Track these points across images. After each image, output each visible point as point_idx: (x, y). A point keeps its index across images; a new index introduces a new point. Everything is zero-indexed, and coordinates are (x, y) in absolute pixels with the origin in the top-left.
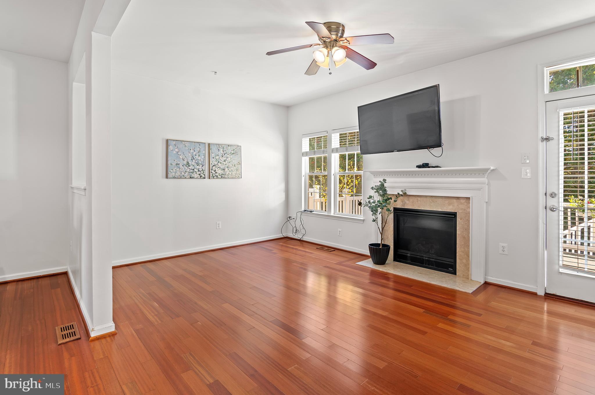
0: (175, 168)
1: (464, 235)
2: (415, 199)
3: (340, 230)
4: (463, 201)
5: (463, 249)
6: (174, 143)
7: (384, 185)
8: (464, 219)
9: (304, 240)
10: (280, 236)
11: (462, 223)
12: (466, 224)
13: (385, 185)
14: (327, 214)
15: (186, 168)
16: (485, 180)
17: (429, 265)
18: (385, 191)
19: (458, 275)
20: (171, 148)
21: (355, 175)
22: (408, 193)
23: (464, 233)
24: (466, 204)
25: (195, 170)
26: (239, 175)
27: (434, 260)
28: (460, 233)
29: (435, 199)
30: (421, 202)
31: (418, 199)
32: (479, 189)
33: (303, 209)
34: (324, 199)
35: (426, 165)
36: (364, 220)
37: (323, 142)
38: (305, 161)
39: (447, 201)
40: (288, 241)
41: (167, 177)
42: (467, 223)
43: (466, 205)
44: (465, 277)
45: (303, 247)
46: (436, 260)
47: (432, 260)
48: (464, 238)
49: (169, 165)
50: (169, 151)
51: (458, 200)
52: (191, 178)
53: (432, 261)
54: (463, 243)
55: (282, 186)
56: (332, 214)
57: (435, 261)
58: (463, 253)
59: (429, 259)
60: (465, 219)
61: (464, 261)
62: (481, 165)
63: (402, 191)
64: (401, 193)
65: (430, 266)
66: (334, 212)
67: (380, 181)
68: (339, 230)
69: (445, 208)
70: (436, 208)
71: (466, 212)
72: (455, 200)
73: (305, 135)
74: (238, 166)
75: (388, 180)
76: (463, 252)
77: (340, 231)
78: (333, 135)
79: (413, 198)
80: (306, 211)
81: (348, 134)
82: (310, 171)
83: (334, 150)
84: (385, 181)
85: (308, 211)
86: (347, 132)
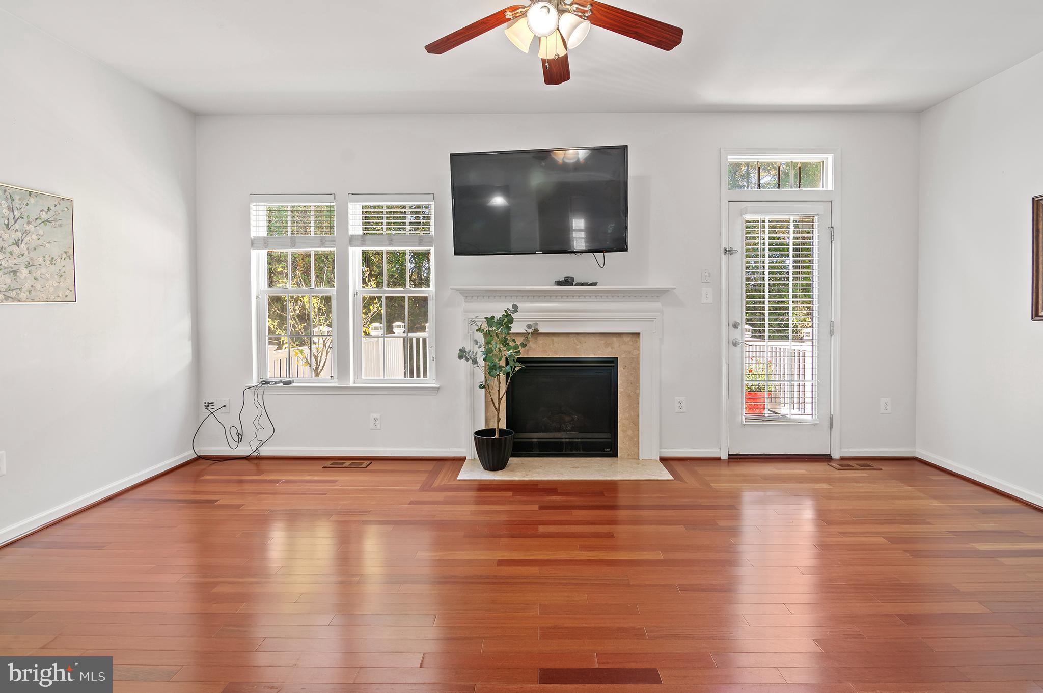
1: (630, 392)
2: (548, 340)
3: (377, 415)
4: (626, 339)
5: (627, 415)
7: (511, 316)
8: (628, 368)
9: (263, 454)
10: (189, 455)
11: (627, 374)
12: (631, 374)
13: (513, 316)
14: (336, 385)
16: (657, 305)
17: (572, 451)
19: (621, 456)
21: (409, 297)
23: (629, 388)
24: (631, 343)
26: (67, 293)
27: (579, 440)
28: (622, 390)
29: (582, 338)
30: (560, 344)
31: (553, 340)
32: (651, 320)
33: (254, 382)
35: (568, 281)
36: (440, 389)
37: (312, 219)
38: (259, 260)
39: (602, 341)
40: (213, 467)
42: (632, 372)
43: (632, 345)
44: (630, 457)
45: (260, 472)
46: (582, 440)
47: (576, 440)
48: (629, 396)
51: (619, 339)
53: (578, 442)
54: (628, 405)
55: (185, 325)
56: (351, 384)
57: (581, 442)
58: (628, 421)
59: (571, 440)
60: (630, 367)
61: (630, 433)
62: (653, 283)
63: (531, 326)
64: (529, 330)
65: (574, 452)
66: (355, 379)
68: (373, 415)
69: (599, 352)
70: (584, 353)
71: (632, 356)
72: (615, 339)
74: (63, 263)
76: (628, 419)
77: (376, 419)
78: (350, 205)
79: (544, 338)
80: (267, 383)
81: (388, 207)
82: (270, 284)
83: (352, 241)
84: (516, 309)
85: (276, 383)
86: (385, 204)
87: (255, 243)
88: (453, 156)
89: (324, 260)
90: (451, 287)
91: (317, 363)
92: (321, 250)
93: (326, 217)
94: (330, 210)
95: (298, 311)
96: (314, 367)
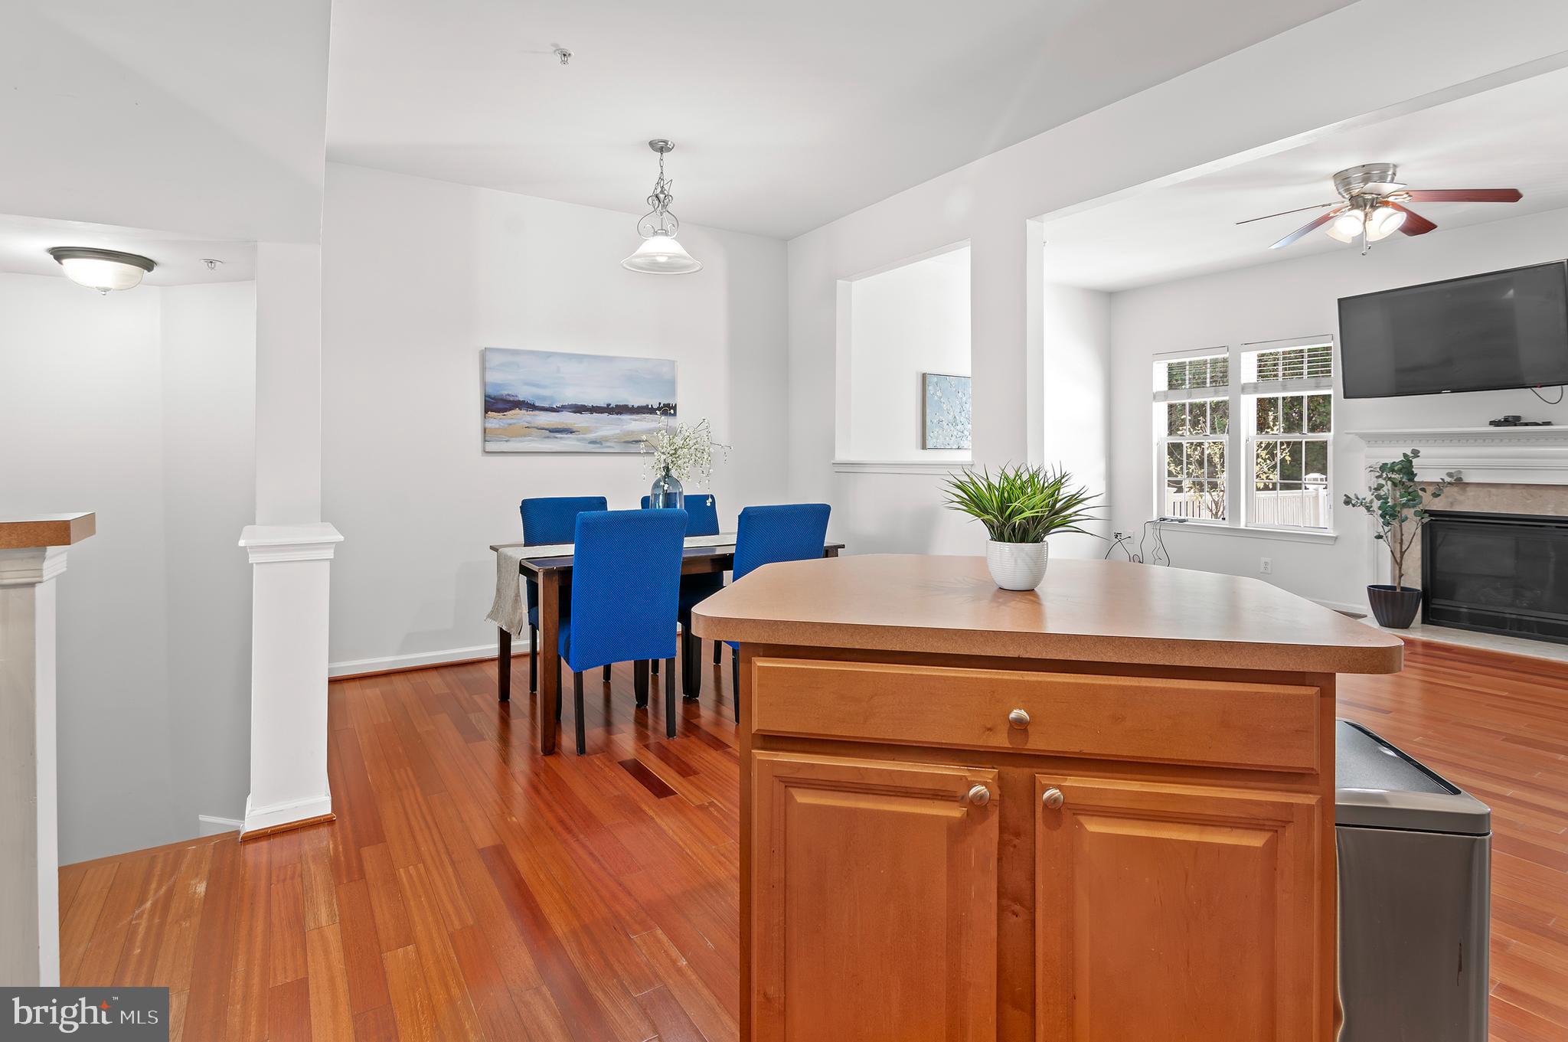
0: (937, 430)
2: (1482, 491)
3: (1268, 560)
6: (935, 379)
7: (1411, 462)
13: (1415, 461)
14: (1228, 526)
15: (952, 428)
17: (1521, 631)
18: (1411, 475)
20: (930, 389)
21: (1306, 442)
22: (1466, 480)
25: (966, 432)
29: (1535, 492)
30: (1499, 498)
31: (1490, 492)
33: (1155, 517)
34: (1191, 496)
35: (1512, 421)
36: (1336, 538)
37: (1208, 371)
38: (1160, 411)
41: (924, 447)
46: (1538, 620)
47: (1528, 618)
49: (928, 423)
50: (928, 395)
52: (958, 448)
53: (1530, 621)
56: (1242, 526)
57: (1535, 621)
59: (1520, 617)
63: (1450, 475)
64: (1448, 479)
66: (1246, 523)
67: (1405, 455)
68: (1264, 559)
73: (1159, 355)
75: (1423, 451)
77: (1266, 563)
78: (1244, 355)
79: (1478, 489)
80: (1164, 520)
81: (1284, 353)
82: (1170, 434)
83: (1244, 389)
84: (1416, 453)
85: (1172, 520)
86: (1281, 350)
87: (1156, 397)
88: (1340, 301)
89: (1221, 409)
90: (1346, 431)
91: (1217, 508)
92: (1216, 399)
93: (1221, 372)
94: (1225, 360)
95: (1198, 457)
96: (1214, 512)
